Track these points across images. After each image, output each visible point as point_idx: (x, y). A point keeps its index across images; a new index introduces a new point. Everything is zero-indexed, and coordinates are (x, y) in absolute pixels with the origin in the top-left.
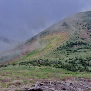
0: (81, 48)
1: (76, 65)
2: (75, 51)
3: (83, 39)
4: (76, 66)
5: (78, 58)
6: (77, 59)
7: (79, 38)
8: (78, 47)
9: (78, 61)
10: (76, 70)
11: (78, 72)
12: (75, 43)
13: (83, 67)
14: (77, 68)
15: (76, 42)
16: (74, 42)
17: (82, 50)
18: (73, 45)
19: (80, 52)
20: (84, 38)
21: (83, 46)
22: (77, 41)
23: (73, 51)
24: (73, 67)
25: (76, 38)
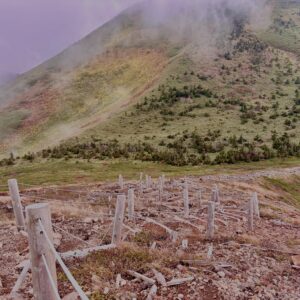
0: (198, 107)
1: (184, 152)
2: (181, 115)
3: (203, 79)
4: (185, 155)
5: (189, 133)
6: (186, 137)
7: (192, 74)
8: (190, 101)
9: (188, 140)
10: (184, 164)
11: (187, 167)
12: (182, 91)
13: (199, 156)
14: (186, 160)
15: (185, 88)
16: (180, 87)
17: (200, 111)
18: (176, 96)
19: (194, 116)
20: (206, 74)
21: (203, 100)
22: (188, 84)
23: (176, 116)
24: (178, 156)
25: (186, 74)
